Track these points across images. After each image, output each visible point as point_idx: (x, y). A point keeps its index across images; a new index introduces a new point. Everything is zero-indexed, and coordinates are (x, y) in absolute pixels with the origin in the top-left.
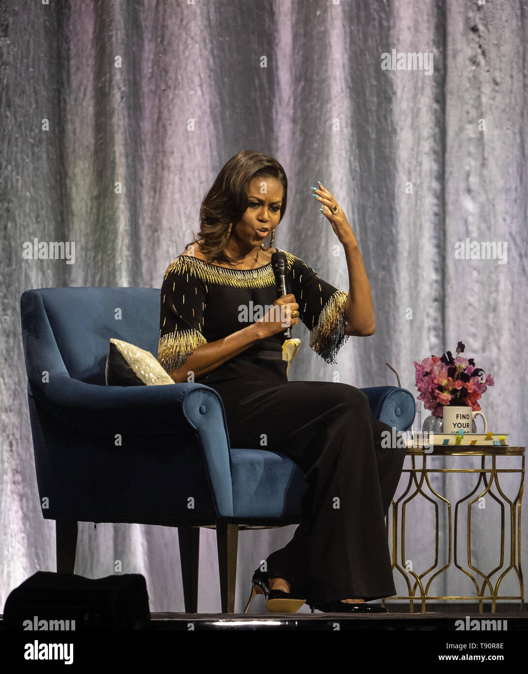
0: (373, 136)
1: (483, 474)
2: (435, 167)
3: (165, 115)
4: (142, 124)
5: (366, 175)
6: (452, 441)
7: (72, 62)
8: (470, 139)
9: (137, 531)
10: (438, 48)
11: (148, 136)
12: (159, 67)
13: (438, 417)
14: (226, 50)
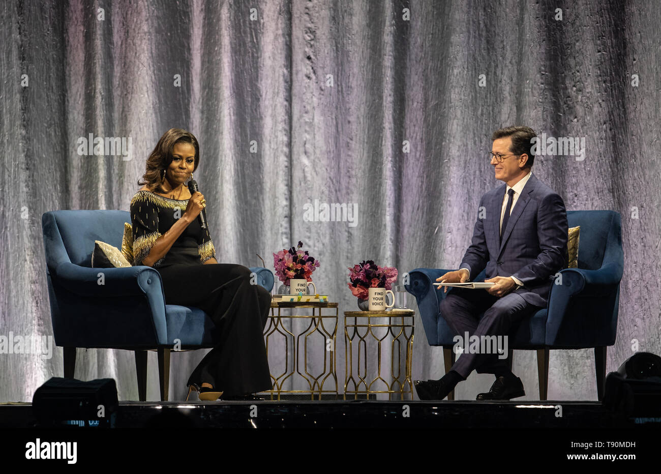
0: (249, 121)
1: (313, 319)
2: (285, 139)
3: (126, 109)
4: (113, 114)
5: (244, 143)
6: (296, 299)
7: (72, 78)
8: (306, 122)
9: (110, 353)
10: (287, 69)
11: (117, 121)
12: (123, 81)
13: (287, 285)
14: (162, 71)
